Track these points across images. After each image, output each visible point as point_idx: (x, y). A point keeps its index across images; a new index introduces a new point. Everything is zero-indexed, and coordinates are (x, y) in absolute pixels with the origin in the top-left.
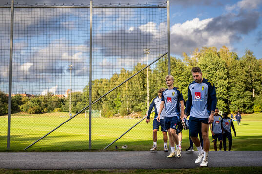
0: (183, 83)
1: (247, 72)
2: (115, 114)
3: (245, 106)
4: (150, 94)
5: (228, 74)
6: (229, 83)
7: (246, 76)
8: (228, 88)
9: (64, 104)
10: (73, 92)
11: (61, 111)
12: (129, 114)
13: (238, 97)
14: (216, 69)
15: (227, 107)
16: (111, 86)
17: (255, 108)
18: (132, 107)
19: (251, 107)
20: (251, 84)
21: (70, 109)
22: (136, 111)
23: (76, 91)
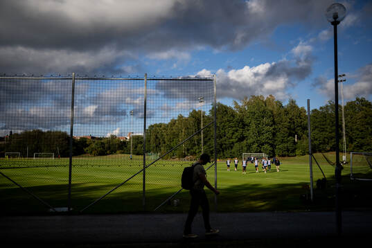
0: (234, 129)
1: (290, 119)
2: (172, 157)
3: (288, 150)
4: (204, 138)
5: (273, 121)
6: (274, 129)
7: (289, 122)
8: (274, 134)
9: (126, 147)
10: (134, 134)
11: (123, 153)
12: (185, 156)
13: (283, 142)
14: (263, 117)
15: (273, 151)
16: (169, 131)
17: (298, 152)
18: (188, 150)
19: (293, 151)
20: (294, 130)
21: (131, 152)
22: (191, 155)
23: (137, 134)
